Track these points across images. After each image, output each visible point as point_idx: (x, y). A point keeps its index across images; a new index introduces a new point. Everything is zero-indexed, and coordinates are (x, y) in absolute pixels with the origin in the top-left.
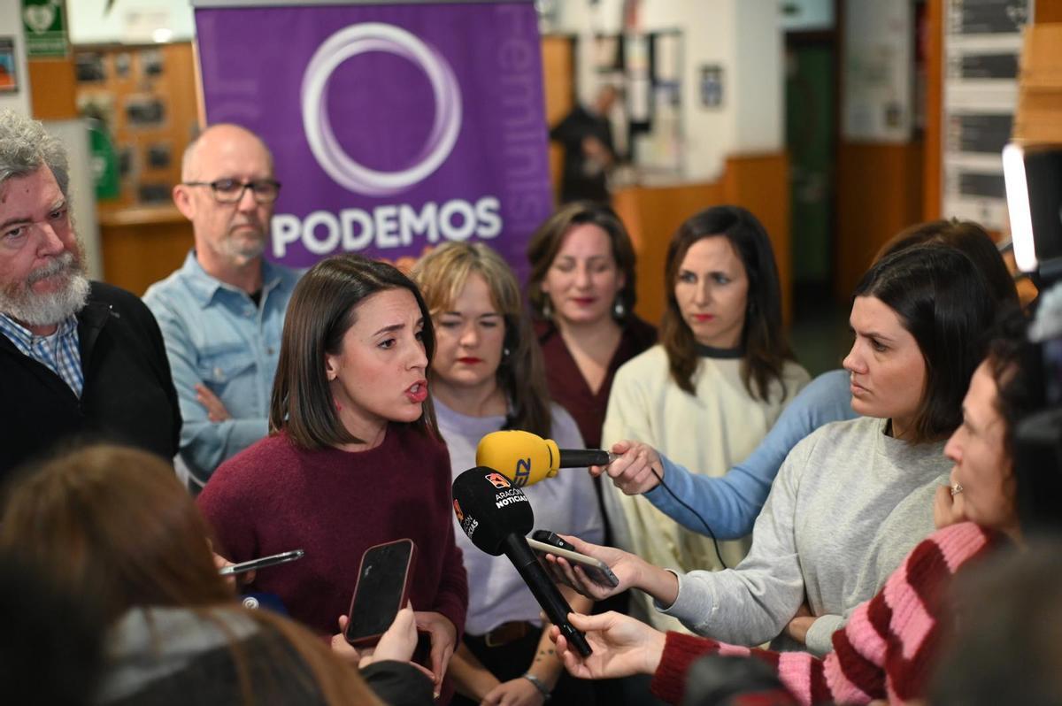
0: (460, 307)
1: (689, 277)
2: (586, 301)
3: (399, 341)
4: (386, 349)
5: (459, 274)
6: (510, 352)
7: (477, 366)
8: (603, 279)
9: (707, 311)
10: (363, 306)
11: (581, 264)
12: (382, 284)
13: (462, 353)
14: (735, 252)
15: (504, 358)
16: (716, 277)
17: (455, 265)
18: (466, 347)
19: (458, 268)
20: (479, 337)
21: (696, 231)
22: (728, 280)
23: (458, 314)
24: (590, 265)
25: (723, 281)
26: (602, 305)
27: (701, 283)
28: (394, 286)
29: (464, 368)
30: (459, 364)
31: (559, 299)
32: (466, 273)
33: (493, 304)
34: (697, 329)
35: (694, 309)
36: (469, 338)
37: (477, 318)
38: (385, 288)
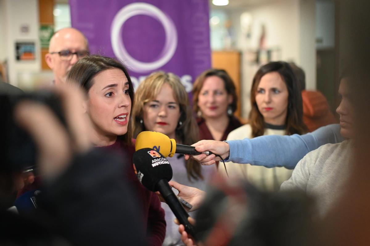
0: (159, 98)
1: (262, 91)
2: (213, 108)
3: (116, 94)
4: (109, 97)
5: (159, 83)
6: (182, 123)
7: (166, 126)
8: (220, 99)
9: (270, 106)
10: (98, 76)
11: (211, 93)
12: (107, 66)
13: (159, 120)
14: (282, 79)
15: (178, 125)
16: (274, 90)
17: (157, 79)
18: (161, 116)
19: (159, 80)
20: (167, 112)
21: (264, 71)
22: (279, 92)
23: (158, 101)
24: (215, 93)
25: (277, 92)
26: (221, 110)
27: (267, 93)
28: (113, 67)
29: (159, 127)
30: (158, 125)
31: (202, 107)
32: (163, 82)
33: (174, 98)
34: (265, 115)
35: (265, 105)
36: (162, 113)
37: (166, 104)
38: (108, 68)
